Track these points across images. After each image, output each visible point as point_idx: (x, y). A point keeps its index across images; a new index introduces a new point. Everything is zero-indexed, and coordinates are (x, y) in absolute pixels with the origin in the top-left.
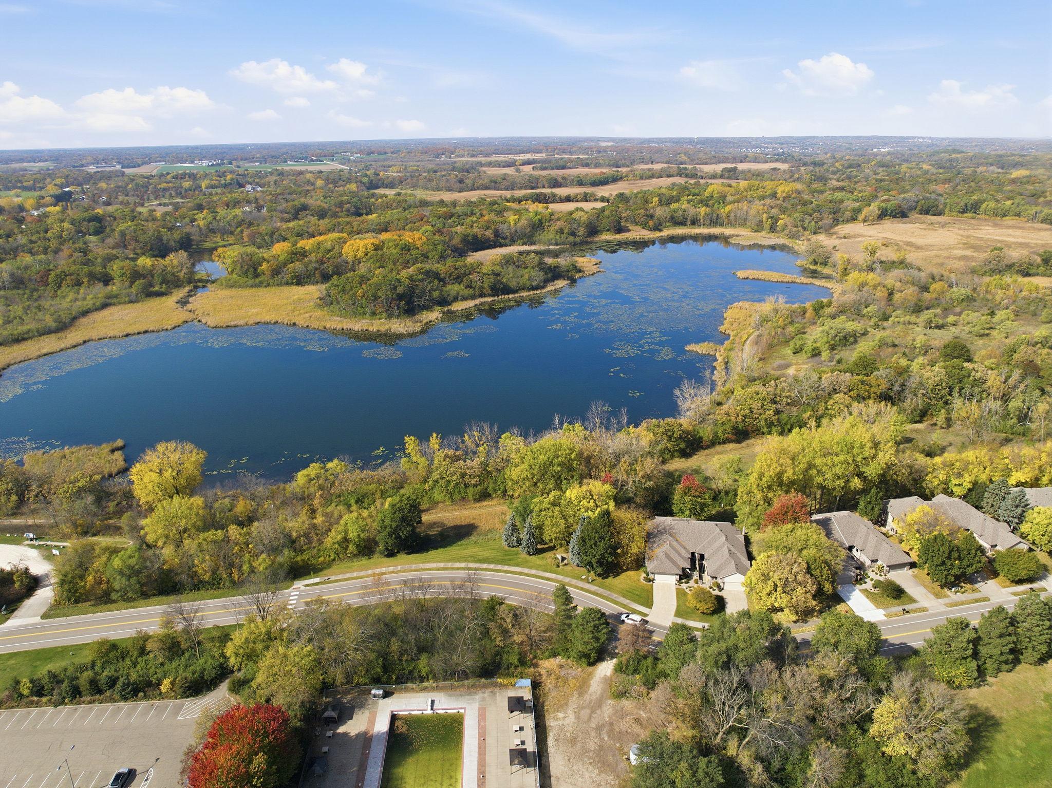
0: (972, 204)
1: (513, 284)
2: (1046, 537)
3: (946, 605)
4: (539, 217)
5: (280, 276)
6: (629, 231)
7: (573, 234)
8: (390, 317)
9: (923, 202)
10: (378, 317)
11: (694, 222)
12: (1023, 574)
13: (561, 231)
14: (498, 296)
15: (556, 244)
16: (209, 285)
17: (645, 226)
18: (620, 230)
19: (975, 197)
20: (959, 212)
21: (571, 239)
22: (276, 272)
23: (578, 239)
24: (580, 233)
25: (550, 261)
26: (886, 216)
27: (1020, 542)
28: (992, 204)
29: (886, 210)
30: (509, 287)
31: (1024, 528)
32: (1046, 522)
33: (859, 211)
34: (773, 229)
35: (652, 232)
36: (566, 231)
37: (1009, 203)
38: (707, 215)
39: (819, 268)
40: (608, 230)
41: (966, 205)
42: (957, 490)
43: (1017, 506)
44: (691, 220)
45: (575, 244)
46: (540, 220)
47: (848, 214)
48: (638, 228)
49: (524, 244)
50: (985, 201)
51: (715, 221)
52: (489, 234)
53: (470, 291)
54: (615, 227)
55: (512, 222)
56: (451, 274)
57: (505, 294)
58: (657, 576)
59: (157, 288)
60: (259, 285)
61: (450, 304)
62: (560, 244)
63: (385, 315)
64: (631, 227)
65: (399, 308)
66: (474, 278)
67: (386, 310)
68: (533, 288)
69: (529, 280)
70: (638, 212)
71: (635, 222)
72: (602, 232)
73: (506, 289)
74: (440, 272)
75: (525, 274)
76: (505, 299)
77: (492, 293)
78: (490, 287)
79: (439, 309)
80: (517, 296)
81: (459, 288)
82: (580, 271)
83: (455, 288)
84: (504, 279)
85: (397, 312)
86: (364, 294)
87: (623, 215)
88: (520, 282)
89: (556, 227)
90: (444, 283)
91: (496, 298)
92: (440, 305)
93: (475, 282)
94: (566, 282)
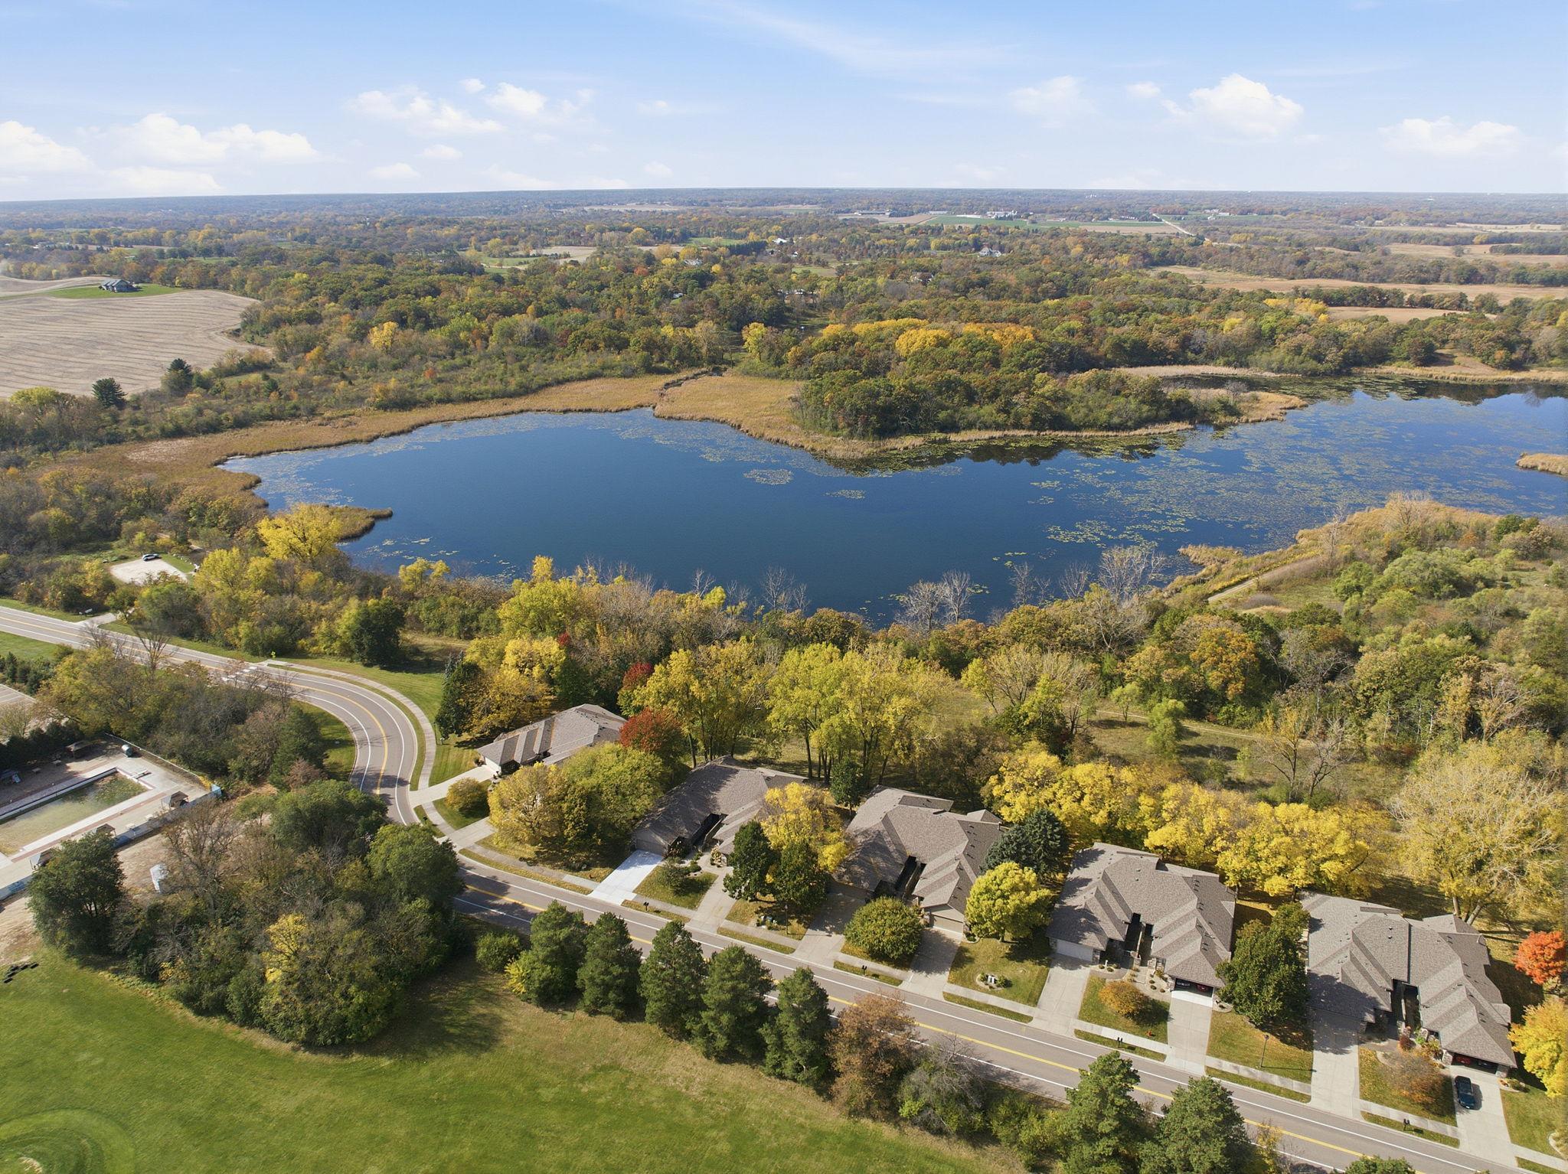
1: (1074, 417)
3: (720, 929)
4: (1274, 326)
5: (803, 367)
6: (1451, 363)
7: (1319, 358)
10: (839, 432)
13: (1298, 350)
14: (1040, 431)
15: (1279, 370)
16: (729, 368)
17: (1486, 359)
18: (1431, 361)
21: (1312, 364)
23: (1321, 367)
27: (946, 905)
30: (1069, 419)
35: (1496, 371)
36: (1304, 351)
40: (1405, 359)
45: (1314, 374)
46: (1273, 330)
48: (1472, 361)
49: (1228, 364)
52: (1171, 343)
53: (1002, 418)
54: (1417, 353)
55: (1226, 328)
56: (984, 390)
57: (1055, 430)
58: (487, 761)
59: (665, 365)
60: (777, 376)
61: (957, 432)
62: (1285, 371)
63: (846, 432)
64: (1460, 358)
65: (867, 423)
66: (1015, 399)
67: (849, 425)
68: (1109, 427)
69: (1110, 414)
70: (1482, 332)
71: (1471, 350)
72: (1393, 360)
73: (1060, 422)
74: (972, 385)
75: (1112, 405)
76: (1048, 436)
77: (1033, 424)
78: (1033, 414)
79: (934, 435)
80: (1071, 435)
81: (987, 413)
82: (1236, 413)
83: (982, 411)
84: (1069, 408)
85: (860, 429)
86: (832, 399)
87: (1453, 335)
88: (1092, 416)
89: (1290, 343)
90: (971, 402)
91: (1035, 433)
92: (940, 431)
93: (1015, 404)
94: (1184, 426)
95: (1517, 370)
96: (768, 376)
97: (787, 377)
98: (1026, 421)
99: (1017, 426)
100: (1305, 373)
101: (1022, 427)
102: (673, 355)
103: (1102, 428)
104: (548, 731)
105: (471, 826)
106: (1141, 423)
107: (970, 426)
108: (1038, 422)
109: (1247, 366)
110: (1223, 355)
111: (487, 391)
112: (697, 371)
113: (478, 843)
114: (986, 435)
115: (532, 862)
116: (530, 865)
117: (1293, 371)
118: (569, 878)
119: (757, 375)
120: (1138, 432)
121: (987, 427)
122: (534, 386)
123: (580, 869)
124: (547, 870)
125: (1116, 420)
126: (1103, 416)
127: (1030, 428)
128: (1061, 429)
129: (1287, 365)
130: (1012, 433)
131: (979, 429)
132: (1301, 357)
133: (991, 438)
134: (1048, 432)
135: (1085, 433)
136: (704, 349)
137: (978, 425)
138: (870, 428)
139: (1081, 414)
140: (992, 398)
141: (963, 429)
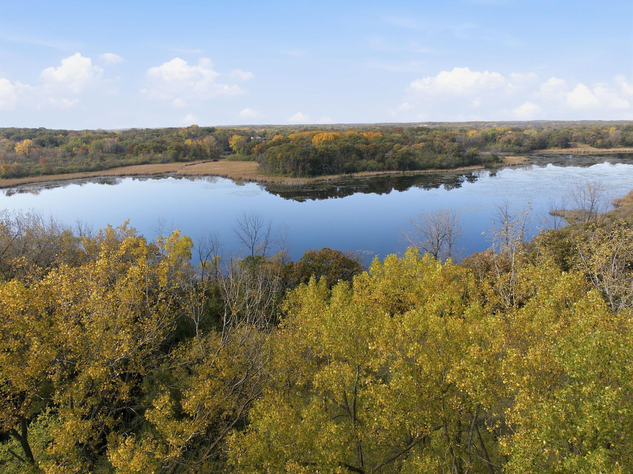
4: (494, 132)
6: (577, 147)
7: (520, 145)
8: (295, 176)
10: (288, 175)
14: (404, 170)
15: (502, 151)
17: (593, 144)
18: (567, 146)
23: (522, 149)
35: (598, 149)
36: (512, 142)
40: (556, 146)
46: (493, 134)
48: (586, 145)
53: (381, 165)
54: (562, 142)
55: (470, 135)
56: (368, 152)
57: (412, 170)
59: (187, 158)
60: (248, 160)
61: (357, 172)
62: (505, 152)
63: (292, 174)
64: (579, 144)
65: (304, 169)
66: (387, 154)
67: (293, 170)
68: (442, 168)
69: (441, 161)
70: (589, 132)
72: (550, 148)
73: (413, 166)
74: (361, 149)
75: (440, 157)
76: (409, 173)
77: (400, 167)
78: (398, 162)
79: (344, 175)
80: (422, 172)
81: (372, 163)
82: (502, 162)
83: (369, 162)
84: (417, 159)
85: (300, 172)
86: (282, 157)
87: (574, 135)
88: (431, 162)
89: (504, 138)
90: (362, 158)
91: (402, 172)
92: (347, 173)
93: (387, 158)
94: (480, 167)
95: (607, 149)
96: (244, 160)
97: (254, 160)
98: (396, 165)
99: (390, 169)
100: (515, 151)
101: (393, 169)
102: (191, 153)
103: (437, 168)
106: (457, 166)
107: (364, 169)
108: (402, 166)
111: (76, 169)
112: (204, 161)
114: (375, 173)
119: (237, 159)
120: (457, 170)
121: (373, 170)
122: (107, 167)
125: (444, 164)
126: (437, 162)
127: (398, 169)
128: (415, 169)
129: (505, 149)
130: (388, 172)
131: (369, 171)
132: (511, 145)
133: (378, 175)
134: (408, 171)
135: (429, 171)
136: (208, 151)
137: (368, 169)
138: (306, 171)
139: (424, 162)
140: (373, 155)
141: (360, 171)
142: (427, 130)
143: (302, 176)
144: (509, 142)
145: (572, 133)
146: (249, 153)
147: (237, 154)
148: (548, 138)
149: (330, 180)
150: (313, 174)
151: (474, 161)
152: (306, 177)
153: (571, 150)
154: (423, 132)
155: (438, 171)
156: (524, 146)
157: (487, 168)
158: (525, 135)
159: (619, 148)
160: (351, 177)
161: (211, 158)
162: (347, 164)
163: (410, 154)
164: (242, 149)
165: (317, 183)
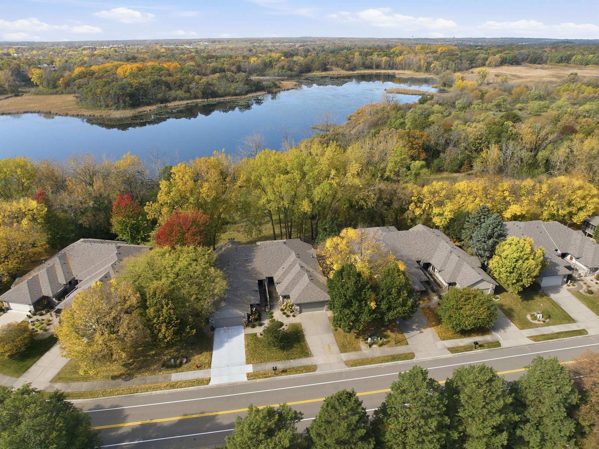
0: (566, 57)
1: (220, 92)
2: (514, 274)
3: (348, 363)
4: (270, 59)
5: (70, 88)
6: (333, 70)
7: (291, 70)
8: (118, 108)
9: (532, 55)
10: (110, 108)
11: (378, 67)
12: (468, 324)
14: (207, 99)
16: (25, 94)
17: (343, 68)
18: (326, 70)
19: (569, 53)
20: (556, 62)
21: (289, 73)
22: (67, 85)
23: (293, 73)
24: (295, 69)
25: (254, 78)
26: (505, 63)
27: (482, 280)
28: (579, 57)
29: (506, 60)
30: (218, 93)
31: (492, 264)
32: (516, 255)
33: (487, 59)
34: (427, 70)
35: (347, 71)
36: (285, 68)
37: (591, 56)
38: (386, 62)
39: (446, 88)
40: (318, 70)
41: (562, 57)
42: (437, 220)
43: (490, 237)
44: (376, 65)
45: (292, 76)
46: (270, 61)
47: (480, 61)
48: (339, 69)
49: (258, 75)
50: (574, 55)
51: (392, 67)
52: (234, 69)
53: (188, 95)
54: (322, 67)
55: (252, 62)
56: (175, 84)
57: (213, 98)
58: (12, 305)
60: (56, 93)
61: (170, 102)
62: (281, 76)
63: (114, 107)
64: (334, 68)
65: (124, 102)
66: (191, 86)
67: (115, 103)
68: (236, 95)
69: (235, 89)
70: (340, 58)
71: (337, 65)
72: (314, 71)
73: (214, 95)
74: (169, 82)
75: (233, 86)
76: (212, 101)
77: (203, 96)
78: (202, 91)
79: (159, 105)
80: (222, 99)
81: (180, 93)
82: (279, 87)
83: (177, 93)
84: (216, 88)
85: (122, 105)
86: (101, 92)
87: (330, 60)
88: (227, 90)
89: (279, 65)
90: (170, 89)
91: (206, 100)
92: (162, 103)
93: (192, 88)
94: (264, 93)
95: (353, 71)
96: (51, 94)
97: (62, 93)
98: (200, 94)
99: (196, 98)
100: (288, 76)
101: (198, 98)
103: (232, 95)
104: (65, 263)
105: (34, 368)
106: (247, 93)
107: (175, 99)
108: (205, 95)
109: (265, 76)
110: (254, 72)
112: (6, 96)
113: (54, 380)
114: (185, 102)
115: (128, 376)
116: (126, 380)
117: (283, 75)
118: (176, 376)
119: (43, 94)
120: (248, 96)
121: (182, 99)
123: (181, 364)
124: (148, 377)
125: (238, 91)
126: (232, 90)
127: (202, 98)
128: (216, 97)
129: (280, 74)
130: (195, 101)
131: (179, 100)
132: (285, 70)
133: (187, 103)
134: (211, 99)
135: (227, 98)
136: (6, 86)
137: (178, 99)
138: (127, 104)
139: (222, 90)
140: (180, 86)
141: (172, 101)
142: (215, 57)
143: (124, 108)
144: (283, 67)
145: (329, 59)
146: (55, 87)
147: (41, 87)
148: (312, 63)
149: (150, 110)
150: (134, 106)
151: (258, 87)
152: (128, 109)
153: (328, 73)
154: (213, 59)
155: (233, 97)
156: (295, 71)
157: (269, 92)
158: (295, 61)
159: (361, 70)
160: (166, 107)
161: (12, 93)
162: (160, 96)
163: (210, 85)
164: (45, 83)
165: (140, 114)
